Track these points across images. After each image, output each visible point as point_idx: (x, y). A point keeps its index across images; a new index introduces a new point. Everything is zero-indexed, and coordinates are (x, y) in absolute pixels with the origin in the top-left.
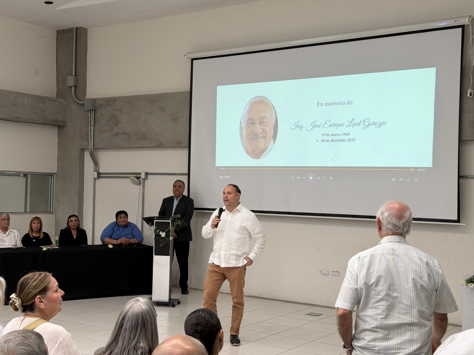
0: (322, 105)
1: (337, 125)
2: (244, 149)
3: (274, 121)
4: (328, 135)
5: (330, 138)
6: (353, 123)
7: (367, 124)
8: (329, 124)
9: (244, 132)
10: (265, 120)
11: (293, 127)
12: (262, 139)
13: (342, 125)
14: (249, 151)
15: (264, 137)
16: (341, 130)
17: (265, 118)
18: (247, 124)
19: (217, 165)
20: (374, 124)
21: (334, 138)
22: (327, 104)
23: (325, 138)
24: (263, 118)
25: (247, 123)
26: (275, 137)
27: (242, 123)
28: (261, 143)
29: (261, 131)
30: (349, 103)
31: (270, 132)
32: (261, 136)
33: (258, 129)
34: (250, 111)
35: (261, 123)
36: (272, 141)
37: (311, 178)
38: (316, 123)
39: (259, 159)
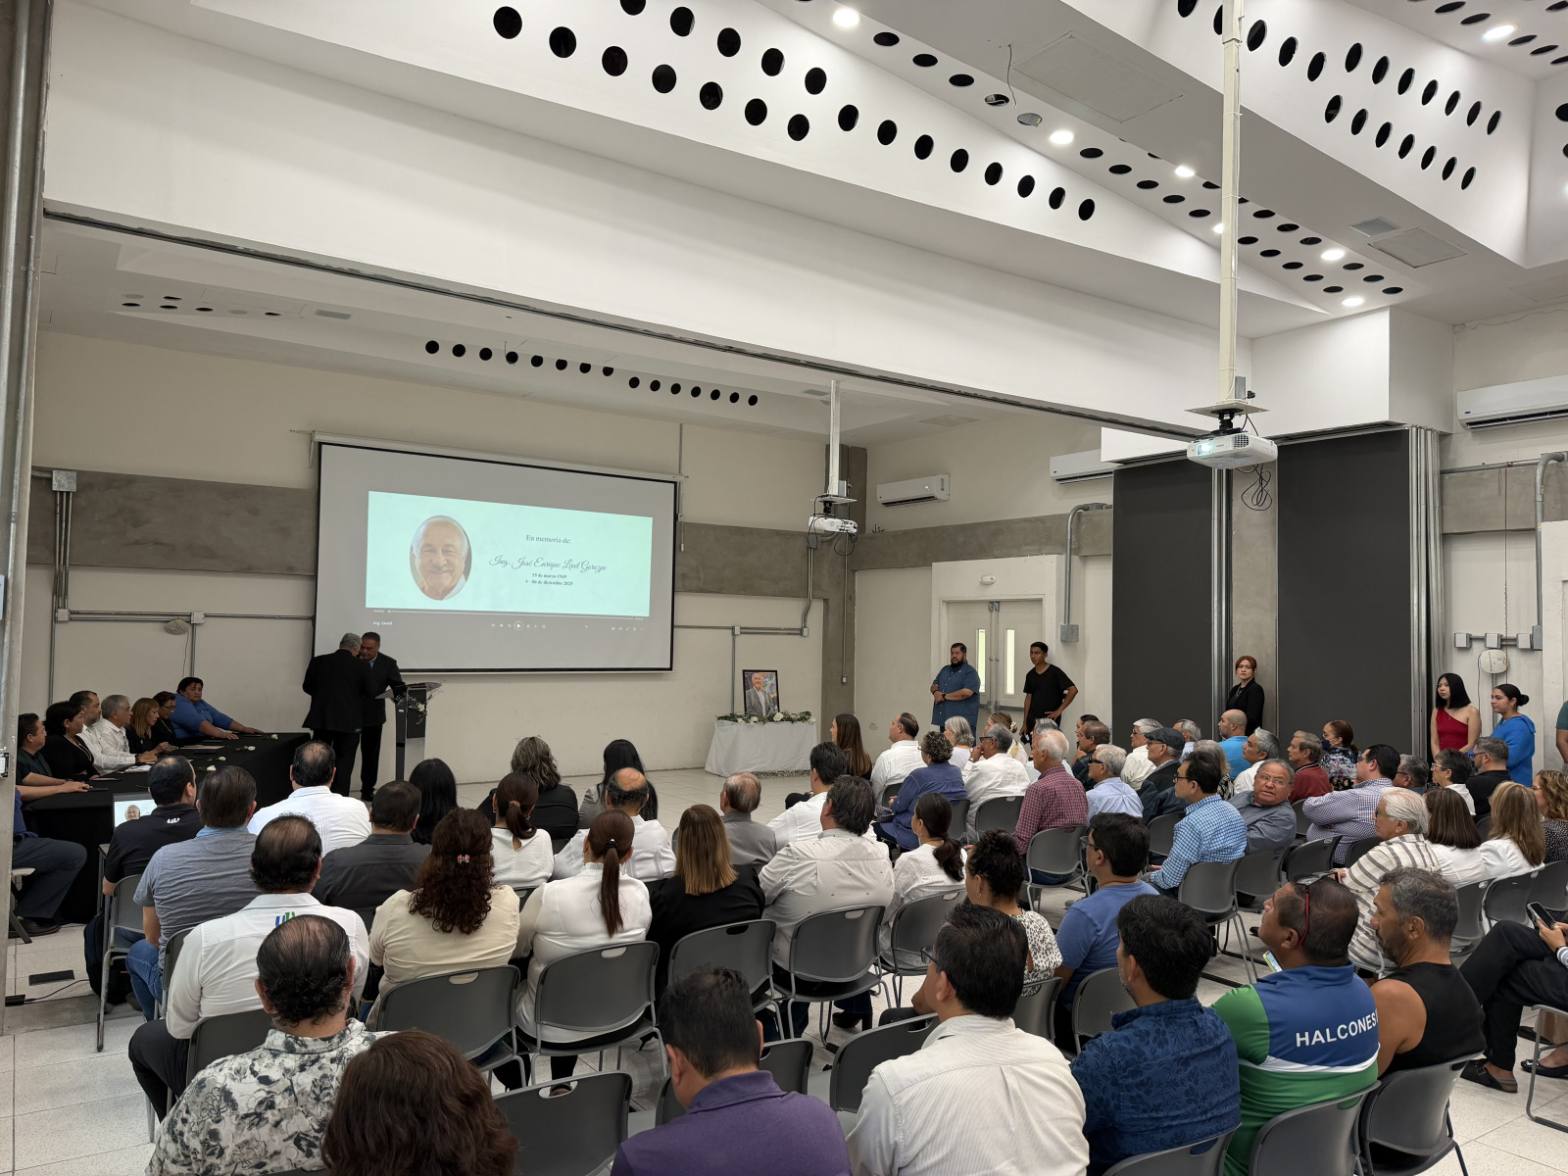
0: (532, 539)
1: (552, 565)
2: (419, 585)
3: (464, 552)
4: (540, 576)
5: (543, 579)
6: (570, 565)
7: (585, 567)
8: (542, 562)
9: (418, 561)
10: (451, 549)
11: (494, 562)
12: (446, 574)
13: (557, 565)
14: (426, 588)
15: (451, 572)
16: (556, 571)
17: (452, 546)
18: (422, 551)
19: (368, 605)
20: (594, 568)
21: (548, 580)
22: (538, 539)
23: (537, 579)
24: (448, 545)
25: (422, 549)
26: (467, 572)
27: (415, 550)
28: (446, 580)
29: (445, 562)
30: (566, 541)
31: (460, 565)
32: (445, 569)
33: (442, 560)
34: (426, 534)
35: (445, 552)
36: (463, 577)
37: (519, 626)
38: (526, 560)
39: (442, 599)
